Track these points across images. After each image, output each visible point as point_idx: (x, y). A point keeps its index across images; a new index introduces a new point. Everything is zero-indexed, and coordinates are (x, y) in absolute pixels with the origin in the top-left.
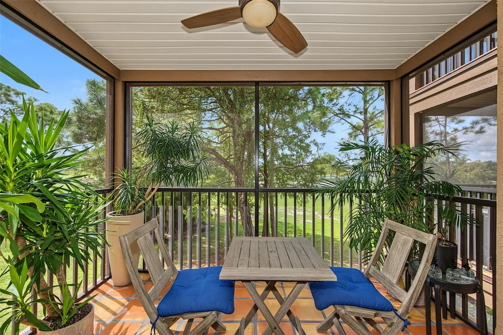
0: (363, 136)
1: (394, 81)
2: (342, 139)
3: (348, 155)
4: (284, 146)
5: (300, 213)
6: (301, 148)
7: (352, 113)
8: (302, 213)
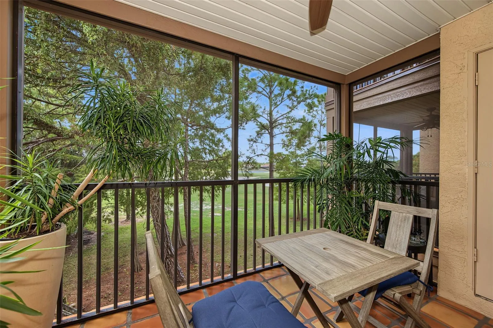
0: (269, 136)
1: (345, 85)
2: (251, 136)
3: (255, 151)
4: (196, 140)
5: (207, 207)
6: (213, 142)
7: (261, 114)
8: (210, 207)
